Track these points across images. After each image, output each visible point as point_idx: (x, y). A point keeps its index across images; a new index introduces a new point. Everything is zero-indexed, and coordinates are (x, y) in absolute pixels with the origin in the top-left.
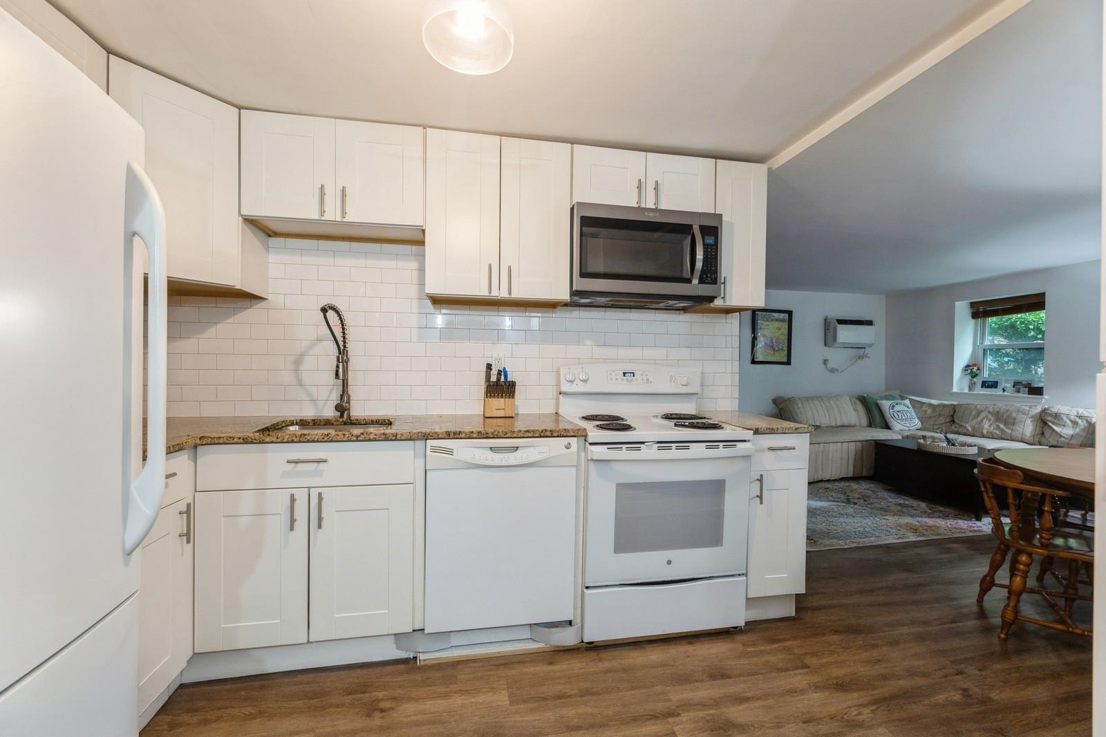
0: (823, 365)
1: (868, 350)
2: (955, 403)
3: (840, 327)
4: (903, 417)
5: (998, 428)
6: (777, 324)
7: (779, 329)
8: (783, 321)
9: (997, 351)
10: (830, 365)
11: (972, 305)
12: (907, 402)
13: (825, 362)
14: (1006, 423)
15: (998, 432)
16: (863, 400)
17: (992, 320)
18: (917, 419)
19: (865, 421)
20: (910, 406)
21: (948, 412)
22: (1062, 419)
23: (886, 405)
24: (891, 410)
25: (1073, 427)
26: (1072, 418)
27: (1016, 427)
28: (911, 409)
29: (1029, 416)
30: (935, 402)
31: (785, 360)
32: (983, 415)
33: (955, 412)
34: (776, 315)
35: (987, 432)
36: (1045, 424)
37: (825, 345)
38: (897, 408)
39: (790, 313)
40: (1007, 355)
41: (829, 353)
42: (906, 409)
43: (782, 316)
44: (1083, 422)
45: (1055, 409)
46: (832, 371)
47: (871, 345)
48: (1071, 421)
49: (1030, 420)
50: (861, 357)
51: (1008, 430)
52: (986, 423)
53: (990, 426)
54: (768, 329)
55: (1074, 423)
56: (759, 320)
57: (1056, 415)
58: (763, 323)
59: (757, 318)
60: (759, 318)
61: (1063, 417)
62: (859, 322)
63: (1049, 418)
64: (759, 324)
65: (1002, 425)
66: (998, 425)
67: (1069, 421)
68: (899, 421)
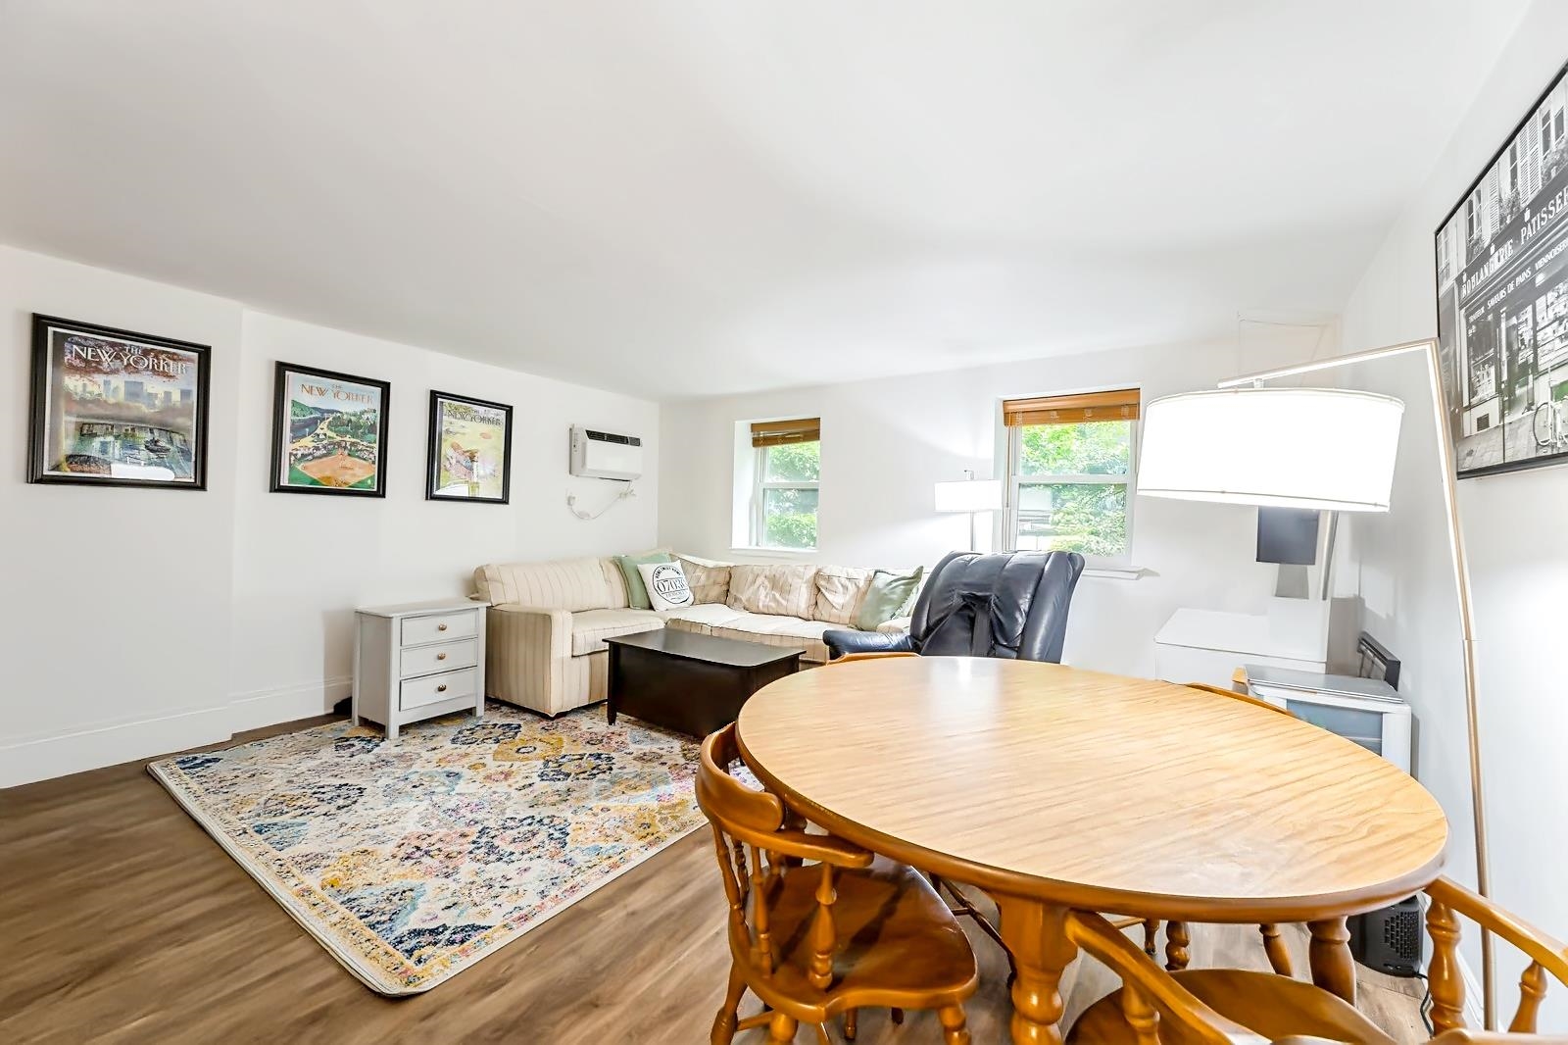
0: (567, 506)
1: (633, 485)
2: (732, 565)
3: (592, 444)
4: (671, 589)
5: (775, 599)
6: (485, 428)
7: (484, 436)
8: (497, 422)
9: (778, 491)
10: (577, 507)
11: (754, 427)
12: (677, 565)
13: (570, 500)
14: (781, 593)
15: (773, 604)
16: (620, 565)
17: (773, 450)
18: (688, 591)
19: (620, 599)
20: (681, 571)
21: (722, 578)
22: (834, 583)
23: (648, 570)
24: (655, 579)
25: (843, 593)
26: (843, 581)
27: (791, 597)
28: (682, 576)
29: (804, 580)
30: (710, 564)
31: (499, 496)
32: (759, 581)
33: (730, 578)
34: (481, 409)
35: (763, 606)
36: (819, 590)
37: (570, 473)
38: (664, 575)
39: (509, 410)
40: (788, 500)
41: (574, 485)
42: (677, 576)
43: (493, 412)
45: (827, 572)
46: (581, 516)
47: (638, 477)
48: (842, 586)
49: (805, 585)
50: (624, 495)
51: (784, 602)
52: (762, 593)
53: (766, 597)
54: (464, 434)
55: (845, 588)
56: (444, 413)
57: (829, 579)
58: (453, 420)
59: (442, 409)
60: (445, 410)
61: (835, 580)
62: (621, 440)
63: (822, 583)
64: (444, 423)
65: (777, 596)
66: (774, 595)
67: (839, 586)
68: (664, 595)
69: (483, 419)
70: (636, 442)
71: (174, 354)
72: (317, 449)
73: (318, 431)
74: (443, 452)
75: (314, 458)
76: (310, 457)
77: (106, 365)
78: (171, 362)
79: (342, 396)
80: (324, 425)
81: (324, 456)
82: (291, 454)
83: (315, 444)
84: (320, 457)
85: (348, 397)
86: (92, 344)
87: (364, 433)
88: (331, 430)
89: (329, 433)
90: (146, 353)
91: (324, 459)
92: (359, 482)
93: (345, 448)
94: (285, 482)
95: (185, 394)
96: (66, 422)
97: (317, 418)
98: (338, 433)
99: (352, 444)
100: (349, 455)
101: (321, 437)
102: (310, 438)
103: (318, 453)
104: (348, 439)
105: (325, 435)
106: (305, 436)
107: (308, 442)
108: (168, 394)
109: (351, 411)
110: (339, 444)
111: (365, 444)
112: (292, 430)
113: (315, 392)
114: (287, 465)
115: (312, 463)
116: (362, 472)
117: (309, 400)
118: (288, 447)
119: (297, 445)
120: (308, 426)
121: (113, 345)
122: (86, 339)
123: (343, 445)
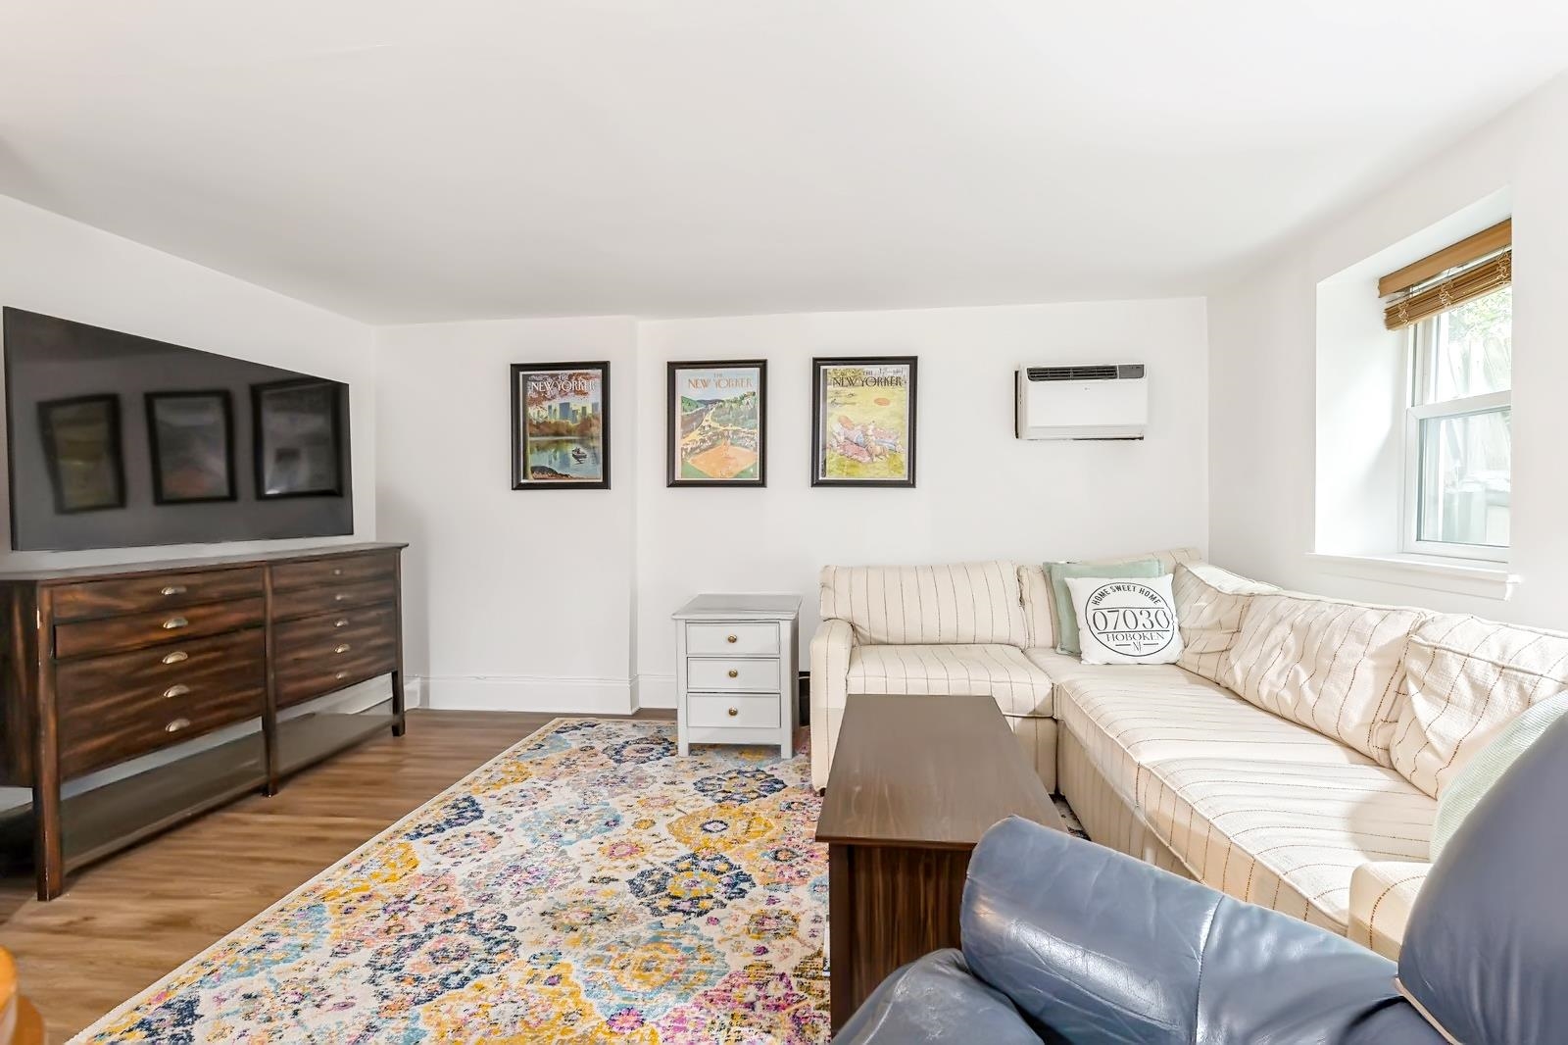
1: (1148, 443)
3: (1038, 387)
5: (1296, 683)
6: (879, 392)
7: (880, 402)
8: (895, 381)
11: (1384, 286)
14: (1313, 671)
15: (1288, 696)
20: (1166, 594)
22: (1450, 675)
24: (1091, 606)
25: (1474, 711)
26: (1479, 669)
27: (1329, 688)
29: (1372, 649)
31: (903, 477)
32: (1278, 635)
33: (1245, 618)
34: (875, 368)
35: (1270, 693)
37: (1014, 433)
39: (912, 362)
43: (890, 370)
44: (1507, 691)
45: (1434, 636)
48: (1474, 685)
49: (1371, 663)
51: (1310, 697)
52: (1278, 662)
53: (1280, 674)
54: (854, 404)
55: (1483, 694)
56: (829, 382)
57: (1434, 656)
58: (839, 388)
59: (825, 379)
60: (829, 379)
61: (1454, 665)
62: (1107, 372)
63: (1416, 665)
64: (829, 394)
65: (1304, 676)
66: (1297, 673)
67: (1463, 684)
68: (1103, 638)
69: (877, 382)
70: (1136, 371)
71: (587, 374)
72: (704, 441)
73: (704, 424)
74: (829, 429)
75: (701, 451)
76: (698, 450)
77: (549, 393)
78: (585, 382)
79: (724, 384)
80: (708, 417)
81: (711, 447)
82: (682, 449)
83: (701, 437)
84: (706, 450)
85: (728, 384)
86: (541, 378)
87: (744, 419)
88: (715, 420)
89: (714, 424)
90: (570, 377)
91: (710, 451)
92: (742, 472)
93: (728, 437)
94: (678, 477)
95: (594, 406)
96: (531, 442)
97: (703, 410)
98: (723, 423)
99: (735, 432)
100: (732, 444)
101: (707, 429)
102: (697, 432)
103: (705, 445)
104: (731, 427)
105: (710, 426)
106: (693, 430)
107: (695, 435)
108: (584, 408)
109: (732, 398)
110: (722, 434)
111: (746, 430)
112: (683, 426)
113: (700, 384)
114: (680, 460)
115: (701, 455)
116: (745, 462)
117: (695, 394)
118: (679, 443)
119: (687, 440)
120: (694, 420)
121: (552, 376)
122: (538, 375)
123: (726, 433)
